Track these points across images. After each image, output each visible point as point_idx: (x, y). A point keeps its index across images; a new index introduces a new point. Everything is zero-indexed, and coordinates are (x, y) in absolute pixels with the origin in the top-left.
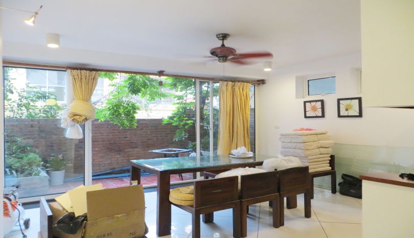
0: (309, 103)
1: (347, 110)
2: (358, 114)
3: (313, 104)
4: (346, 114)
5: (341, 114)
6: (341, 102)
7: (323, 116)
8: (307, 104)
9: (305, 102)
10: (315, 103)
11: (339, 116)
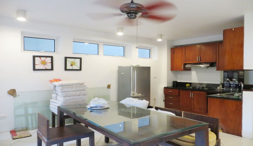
0: (39, 58)
1: (72, 65)
2: (79, 69)
3: (43, 59)
4: (71, 68)
5: (68, 68)
6: (68, 59)
7: (52, 69)
8: (36, 58)
9: (34, 57)
10: (44, 58)
11: (66, 69)
